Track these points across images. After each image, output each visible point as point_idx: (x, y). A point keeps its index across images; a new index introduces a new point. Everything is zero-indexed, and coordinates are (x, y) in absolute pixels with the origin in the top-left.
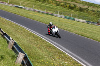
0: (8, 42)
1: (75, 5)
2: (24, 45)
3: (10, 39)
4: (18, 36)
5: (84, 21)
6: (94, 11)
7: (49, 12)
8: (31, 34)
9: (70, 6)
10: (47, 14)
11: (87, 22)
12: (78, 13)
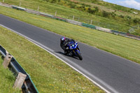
0: (3, 57)
1: (96, 8)
2: (24, 62)
3: (6, 54)
4: (16, 49)
5: (108, 30)
6: (123, 17)
7: (60, 16)
8: (34, 46)
9: (89, 9)
10: (57, 19)
11: (113, 32)
12: (100, 19)
